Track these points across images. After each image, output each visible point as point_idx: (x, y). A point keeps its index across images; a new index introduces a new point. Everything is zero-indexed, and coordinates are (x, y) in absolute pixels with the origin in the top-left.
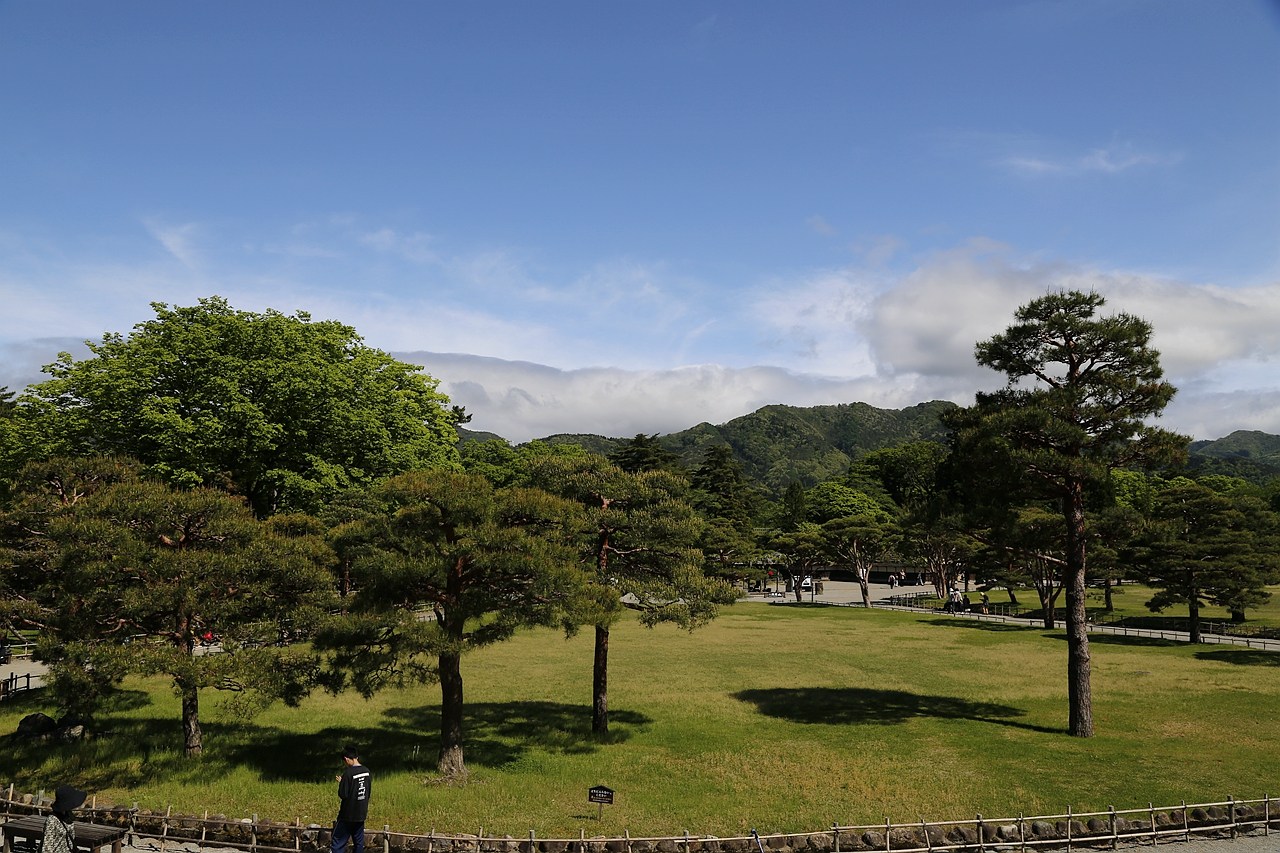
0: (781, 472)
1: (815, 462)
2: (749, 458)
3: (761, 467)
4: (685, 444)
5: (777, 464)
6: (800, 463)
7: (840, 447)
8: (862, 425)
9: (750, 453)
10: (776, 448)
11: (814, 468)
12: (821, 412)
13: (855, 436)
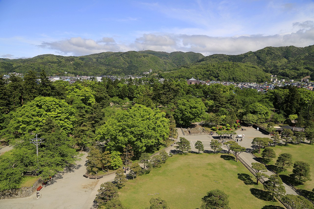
0: (269, 64)
1: (278, 61)
2: (261, 60)
3: (264, 62)
4: (245, 56)
5: (268, 62)
6: (274, 62)
7: (285, 57)
8: (292, 52)
9: (261, 59)
10: (268, 58)
11: (278, 63)
12: (281, 48)
13: (290, 55)
